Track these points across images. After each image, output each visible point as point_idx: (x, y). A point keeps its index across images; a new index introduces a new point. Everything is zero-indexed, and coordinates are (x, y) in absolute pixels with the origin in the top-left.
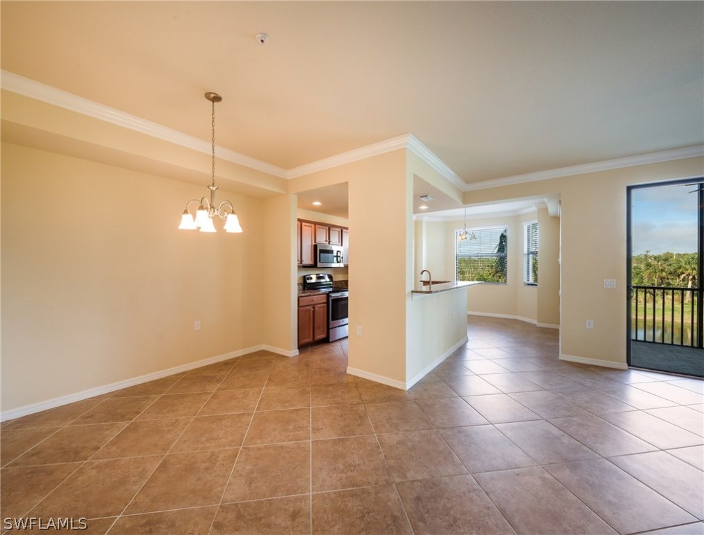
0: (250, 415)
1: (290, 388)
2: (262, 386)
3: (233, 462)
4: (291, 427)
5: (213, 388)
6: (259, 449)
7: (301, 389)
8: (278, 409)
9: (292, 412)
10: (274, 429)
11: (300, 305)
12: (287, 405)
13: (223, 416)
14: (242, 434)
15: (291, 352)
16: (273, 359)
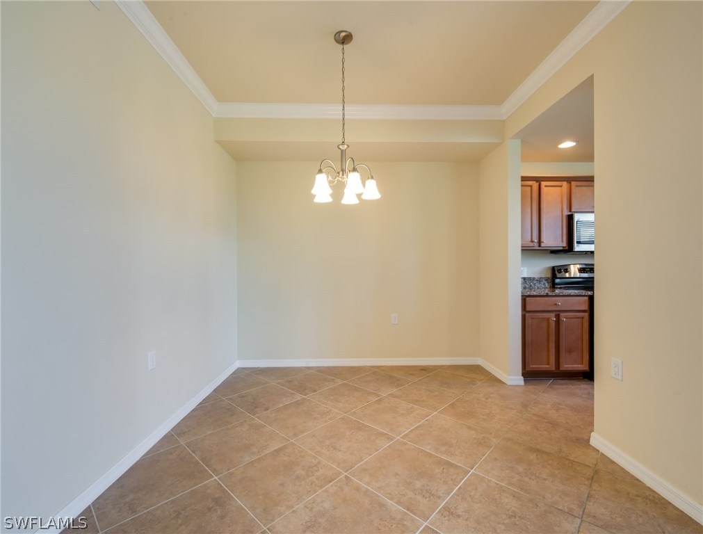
0: (390, 438)
1: (469, 428)
2: (436, 409)
3: (321, 487)
4: (418, 484)
5: (386, 392)
6: (358, 489)
7: (482, 436)
8: (428, 449)
9: (440, 462)
10: (397, 474)
11: (528, 308)
12: (443, 449)
13: (366, 426)
14: (361, 458)
15: (510, 377)
16: (481, 380)
